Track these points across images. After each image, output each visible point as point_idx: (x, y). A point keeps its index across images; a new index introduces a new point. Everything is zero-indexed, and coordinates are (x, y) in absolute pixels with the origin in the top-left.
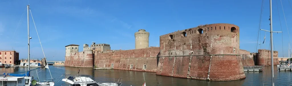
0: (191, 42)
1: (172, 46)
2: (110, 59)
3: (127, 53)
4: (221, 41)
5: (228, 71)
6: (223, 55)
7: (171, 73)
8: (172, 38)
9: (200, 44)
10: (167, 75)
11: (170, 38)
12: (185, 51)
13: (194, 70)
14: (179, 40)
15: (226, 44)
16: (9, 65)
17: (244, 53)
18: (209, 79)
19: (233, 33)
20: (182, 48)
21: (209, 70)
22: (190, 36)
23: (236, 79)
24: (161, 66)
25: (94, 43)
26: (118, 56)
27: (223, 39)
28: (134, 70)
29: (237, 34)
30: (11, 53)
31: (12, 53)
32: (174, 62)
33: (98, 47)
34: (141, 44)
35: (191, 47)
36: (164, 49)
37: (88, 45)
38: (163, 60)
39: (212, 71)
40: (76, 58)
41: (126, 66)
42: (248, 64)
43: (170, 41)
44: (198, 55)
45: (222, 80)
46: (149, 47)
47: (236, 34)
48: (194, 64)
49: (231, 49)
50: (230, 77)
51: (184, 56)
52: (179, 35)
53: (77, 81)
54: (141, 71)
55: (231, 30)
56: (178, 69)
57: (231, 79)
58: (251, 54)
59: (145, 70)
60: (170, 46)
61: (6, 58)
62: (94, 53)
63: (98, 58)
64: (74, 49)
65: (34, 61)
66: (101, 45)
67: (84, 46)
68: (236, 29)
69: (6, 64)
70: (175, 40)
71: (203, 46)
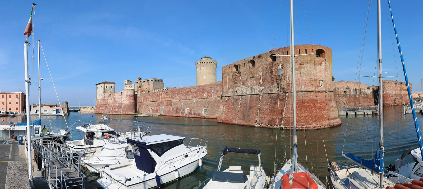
0: (261, 74)
1: (237, 81)
2: (157, 101)
3: (181, 92)
4: (301, 71)
5: (310, 114)
6: (304, 92)
7: (235, 119)
8: (237, 70)
9: (273, 76)
10: (230, 122)
11: (234, 69)
12: (253, 87)
13: (264, 115)
14: (246, 72)
15: (309, 75)
16: (15, 113)
17: (356, 86)
18: (284, 127)
19: (319, 58)
20: (249, 83)
21: (284, 113)
22: (259, 66)
23: (322, 127)
24: (223, 111)
25: (140, 78)
26: (169, 96)
27: (304, 68)
28: (190, 116)
29: (326, 60)
30: (17, 95)
31: (19, 96)
32: (240, 104)
33: (146, 83)
34: (204, 78)
35: (261, 81)
36: (227, 85)
37: (131, 81)
38: (226, 101)
39: (288, 115)
40: (111, 101)
41: (180, 110)
42: (363, 103)
43: (234, 74)
44: (270, 93)
45: (301, 129)
46: (216, 82)
47: (324, 59)
48: (264, 106)
49: (315, 83)
50: (314, 124)
51: (252, 95)
52: (246, 65)
53: (90, 128)
54: (199, 117)
55: (317, 54)
56: (244, 114)
57: (314, 126)
58: (369, 88)
59: (205, 115)
60: (235, 81)
61: (10, 103)
62: (136, 93)
63: (142, 100)
64: (108, 89)
65: (51, 107)
66: (150, 80)
67: (125, 82)
68: (324, 52)
69: (11, 112)
70: (241, 72)
71: (276, 80)
